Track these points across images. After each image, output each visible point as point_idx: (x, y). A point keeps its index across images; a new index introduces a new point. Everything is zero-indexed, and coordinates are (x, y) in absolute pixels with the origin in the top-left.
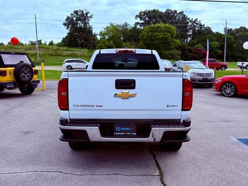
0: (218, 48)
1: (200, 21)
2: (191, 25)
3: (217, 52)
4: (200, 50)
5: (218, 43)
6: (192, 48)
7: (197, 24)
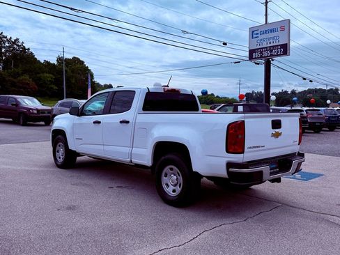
0: (52, 82)
1: (23, 43)
2: (9, 47)
3: (52, 88)
4: (28, 84)
5: (51, 75)
6: (15, 80)
7: (18, 45)
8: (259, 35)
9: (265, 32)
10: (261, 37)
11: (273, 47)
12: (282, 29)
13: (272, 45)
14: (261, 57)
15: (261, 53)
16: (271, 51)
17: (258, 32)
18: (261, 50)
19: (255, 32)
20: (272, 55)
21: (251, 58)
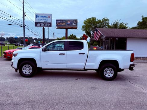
8: (39, 17)
9: (42, 17)
10: (40, 18)
11: (46, 23)
12: (49, 17)
13: (45, 22)
14: (41, 26)
15: (41, 24)
16: (45, 24)
17: (39, 16)
18: (41, 23)
19: (38, 16)
20: (45, 26)
21: (36, 26)
